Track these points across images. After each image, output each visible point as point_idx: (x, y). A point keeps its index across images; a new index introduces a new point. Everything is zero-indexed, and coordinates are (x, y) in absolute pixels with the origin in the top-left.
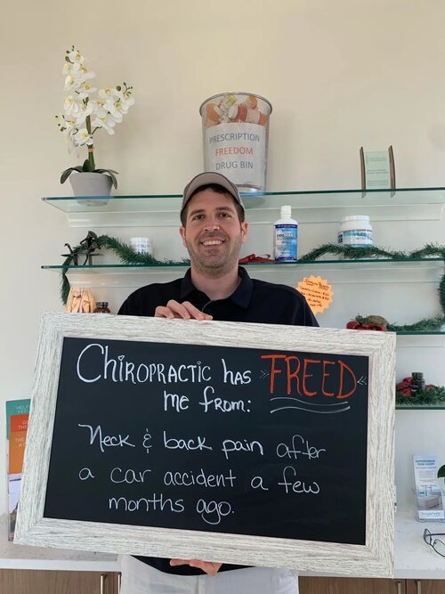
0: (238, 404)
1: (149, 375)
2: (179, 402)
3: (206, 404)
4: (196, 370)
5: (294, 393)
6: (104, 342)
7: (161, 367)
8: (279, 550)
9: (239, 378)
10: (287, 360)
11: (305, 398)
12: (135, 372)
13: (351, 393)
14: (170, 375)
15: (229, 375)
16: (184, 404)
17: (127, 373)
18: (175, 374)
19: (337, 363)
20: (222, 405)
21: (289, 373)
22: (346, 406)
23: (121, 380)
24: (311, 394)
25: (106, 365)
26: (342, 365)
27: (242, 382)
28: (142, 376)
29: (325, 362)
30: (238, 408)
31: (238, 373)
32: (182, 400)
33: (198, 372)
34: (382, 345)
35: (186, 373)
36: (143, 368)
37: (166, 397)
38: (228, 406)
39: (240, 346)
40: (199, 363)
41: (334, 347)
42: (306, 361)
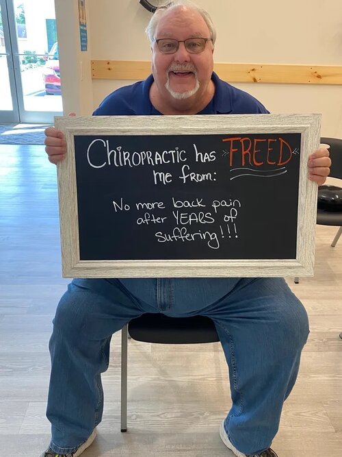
1: (141, 160)
2: (165, 177)
3: (184, 177)
4: (175, 154)
5: (247, 165)
6: (105, 138)
7: (149, 153)
8: (240, 267)
9: (207, 157)
10: (242, 141)
11: (255, 167)
12: (130, 158)
13: (287, 161)
14: (156, 159)
15: (199, 156)
16: (168, 179)
17: (125, 159)
18: (159, 158)
19: (278, 140)
20: (196, 178)
21: (243, 150)
22: (284, 170)
23: (121, 165)
24: (259, 164)
25: (109, 155)
26: (282, 141)
27: (209, 160)
28: (136, 161)
29: (269, 140)
30: (207, 178)
31: (206, 154)
32: (167, 176)
33: (177, 155)
34: (311, 124)
35: (168, 157)
36: (136, 155)
37: (155, 175)
38: (200, 178)
39: (207, 133)
40: (177, 148)
41: (276, 128)
42: (255, 140)
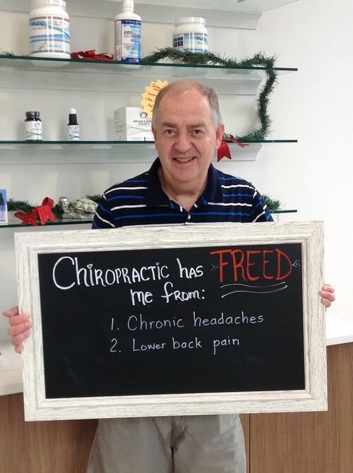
0: (194, 293)
1: (116, 278)
2: (145, 297)
3: (167, 296)
4: (156, 270)
5: (240, 280)
6: (73, 255)
7: (125, 271)
8: (238, 401)
9: (193, 273)
10: (233, 253)
11: (249, 282)
12: (103, 276)
13: (287, 275)
14: (134, 276)
15: (184, 271)
16: (149, 298)
17: (97, 278)
18: (137, 275)
19: (274, 251)
20: (181, 296)
21: (234, 264)
22: (284, 285)
23: (93, 285)
24: (254, 279)
26: (279, 252)
27: (196, 276)
28: (110, 279)
29: (264, 252)
30: (194, 297)
31: (192, 269)
32: (147, 296)
33: (158, 271)
34: (312, 233)
35: (147, 274)
36: (110, 273)
37: (133, 294)
38: (185, 296)
39: (191, 246)
40: (158, 264)
41: (272, 239)
42: (248, 252)
